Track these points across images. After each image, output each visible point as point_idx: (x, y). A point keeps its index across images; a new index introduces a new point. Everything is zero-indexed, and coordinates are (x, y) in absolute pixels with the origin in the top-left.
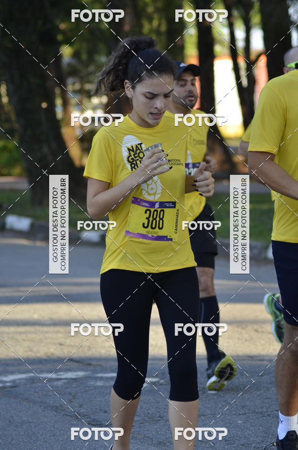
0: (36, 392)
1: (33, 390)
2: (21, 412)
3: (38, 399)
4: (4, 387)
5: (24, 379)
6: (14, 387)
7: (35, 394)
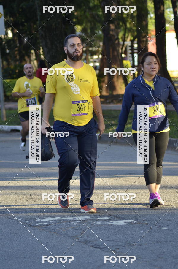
1: (59, 227)
2: (53, 239)
3: (63, 232)
4: (43, 225)
5: (55, 220)
6: (49, 225)
7: (61, 229)
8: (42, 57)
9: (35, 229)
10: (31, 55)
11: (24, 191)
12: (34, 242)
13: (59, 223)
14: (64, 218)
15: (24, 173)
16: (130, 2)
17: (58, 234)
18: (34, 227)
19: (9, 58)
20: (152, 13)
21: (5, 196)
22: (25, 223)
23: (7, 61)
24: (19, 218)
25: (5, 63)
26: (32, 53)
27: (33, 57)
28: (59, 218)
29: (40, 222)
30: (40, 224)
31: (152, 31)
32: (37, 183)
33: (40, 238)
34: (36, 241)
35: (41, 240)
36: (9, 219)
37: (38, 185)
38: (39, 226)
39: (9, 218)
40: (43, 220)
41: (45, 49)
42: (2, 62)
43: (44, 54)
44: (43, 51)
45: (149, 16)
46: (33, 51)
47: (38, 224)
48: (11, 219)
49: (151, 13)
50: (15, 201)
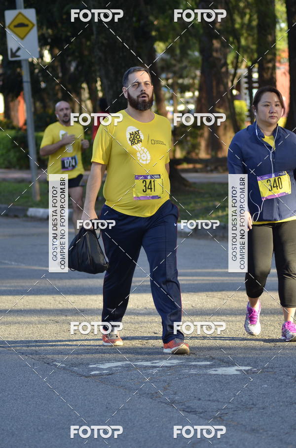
0: (132, 379)
1: (128, 377)
2: (117, 398)
3: (134, 387)
4: (101, 375)
5: (120, 367)
6: (110, 375)
7: (131, 381)
8: (100, 94)
9: (88, 381)
10: (82, 91)
11: (69, 317)
12: (86, 402)
13: (128, 370)
14: (136, 363)
15: (70, 288)
16: (246, 3)
17: (126, 389)
18: (86, 377)
19: (45, 96)
20: (283, 22)
21: (39, 326)
22: (71, 371)
23: (42, 100)
24: (62, 362)
25: (38, 104)
26: (84, 89)
27: (85, 94)
28: (129, 362)
29: (97, 369)
30: (97, 372)
31: (284, 51)
32: (92, 305)
33: (96, 395)
34: (90, 401)
35: (98, 399)
36: (46, 364)
37: (93, 307)
38: (95, 375)
39: (45, 363)
40: (102, 366)
41: (105, 81)
42: (35, 104)
43: (103, 90)
44: (101, 86)
45: (278, 27)
46: (84, 85)
47: (92, 373)
48: (48, 364)
49: (280, 21)
50: (55, 335)
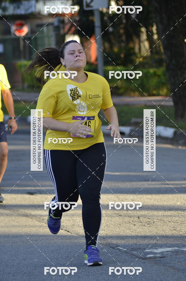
0: (180, 262)
1: (177, 260)
2: (168, 277)
3: (181, 267)
4: (155, 258)
5: (170, 252)
6: (162, 257)
7: (179, 263)
8: (155, 37)
9: (145, 263)
10: (141, 34)
11: (130, 212)
12: (143, 279)
13: (176, 255)
14: (183, 249)
15: (130, 189)
17: (175, 269)
18: (143, 259)
19: (112, 37)
21: (106, 218)
22: (132, 254)
23: (110, 42)
24: (124, 247)
25: (107, 45)
26: (143, 32)
27: (144, 37)
28: (177, 248)
29: (152, 253)
30: (152, 256)
32: (147, 202)
33: (151, 273)
34: (146, 278)
35: (153, 277)
36: (111, 249)
37: (148, 204)
38: (150, 258)
39: (111, 247)
40: (155, 251)
41: (160, 26)
42: (103, 44)
43: (158, 33)
44: (157, 30)
46: (143, 29)
47: (148, 256)
48: (113, 248)
50: (119, 225)
